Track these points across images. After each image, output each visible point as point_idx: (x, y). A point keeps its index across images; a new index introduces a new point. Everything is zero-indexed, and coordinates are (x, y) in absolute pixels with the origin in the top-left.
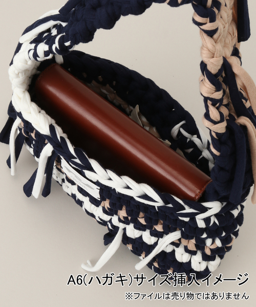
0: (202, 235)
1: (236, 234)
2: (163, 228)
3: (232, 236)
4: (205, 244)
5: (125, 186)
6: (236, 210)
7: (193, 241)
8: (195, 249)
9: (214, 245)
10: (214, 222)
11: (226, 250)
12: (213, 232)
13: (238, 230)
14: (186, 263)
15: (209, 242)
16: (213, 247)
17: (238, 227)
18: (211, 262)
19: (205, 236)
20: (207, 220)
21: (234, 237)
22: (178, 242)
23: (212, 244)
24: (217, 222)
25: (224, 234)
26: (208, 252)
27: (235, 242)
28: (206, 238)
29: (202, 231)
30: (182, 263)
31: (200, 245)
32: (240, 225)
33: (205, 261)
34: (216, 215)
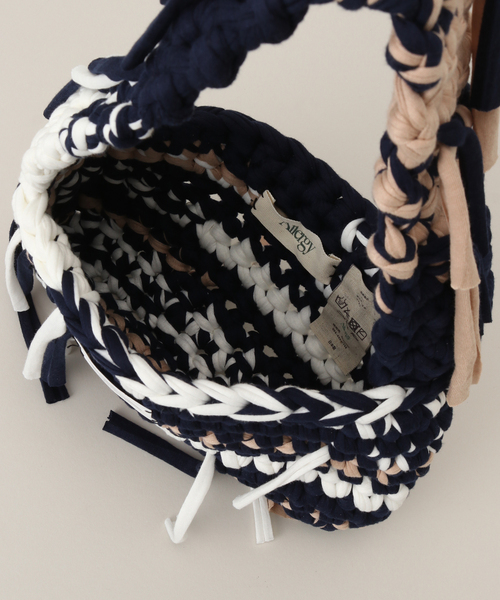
0: (370, 452)
1: (437, 445)
2: (295, 448)
3: (429, 448)
4: (377, 467)
5: (206, 399)
6: (436, 401)
7: (354, 463)
8: (358, 475)
9: (393, 467)
10: (392, 427)
11: (417, 474)
12: (390, 445)
13: (441, 438)
14: (344, 498)
15: (384, 463)
16: (393, 472)
17: (441, 432)
18: (391, 496)
19: (375, 453)
20: (378, 425)
21: (433, 451)
22: (326, 466)
23: (391, 466)
24: (397, 426)
25: (413, 448)
26: (383, 480)
27: (435, 459)
28: (379, 457)
29: (369, 444)
30: (336, 500)
31: (368, 469)
32: (445, 429)
33: (379, 493)
34: (395, 414)
